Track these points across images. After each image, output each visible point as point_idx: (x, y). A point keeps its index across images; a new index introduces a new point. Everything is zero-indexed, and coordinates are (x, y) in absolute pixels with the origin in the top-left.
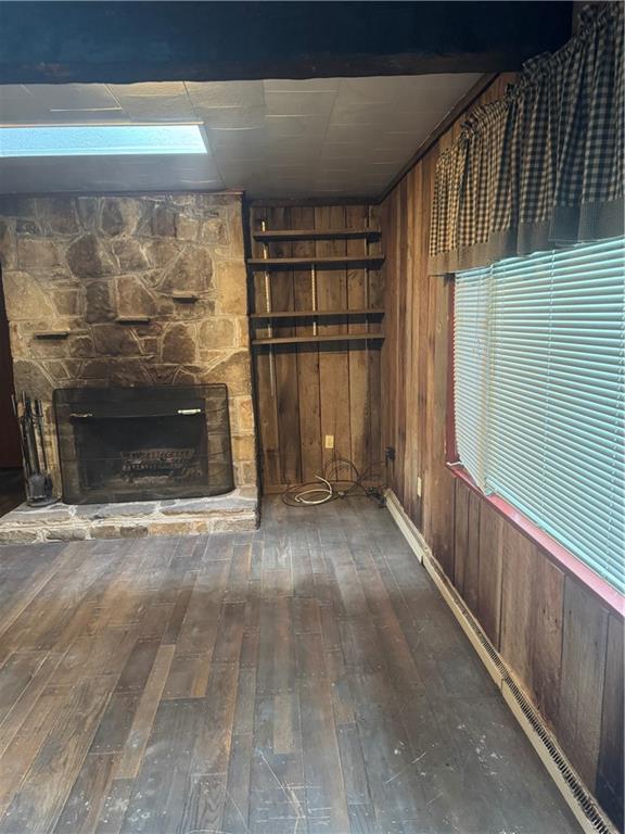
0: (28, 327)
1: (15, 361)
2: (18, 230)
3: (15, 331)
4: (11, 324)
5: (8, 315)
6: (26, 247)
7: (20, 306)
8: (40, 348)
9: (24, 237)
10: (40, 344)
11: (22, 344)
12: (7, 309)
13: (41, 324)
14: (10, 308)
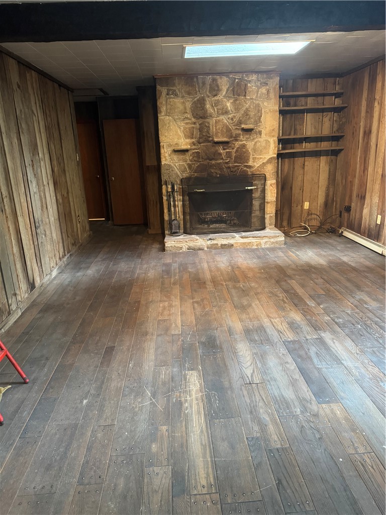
0: (170, 145)
1: (163, 163)
2: (167, 94)
3: (163, 148)
4: (161, 144)
5: (160, 140)
6: (171, 104)
7: (166, 134)
8: (175, 157)
9: (171, 98)
10: (175, 154)
11: (167, 155)
12: (160, 136)
13: (176, 144)
14: (162, 136)
